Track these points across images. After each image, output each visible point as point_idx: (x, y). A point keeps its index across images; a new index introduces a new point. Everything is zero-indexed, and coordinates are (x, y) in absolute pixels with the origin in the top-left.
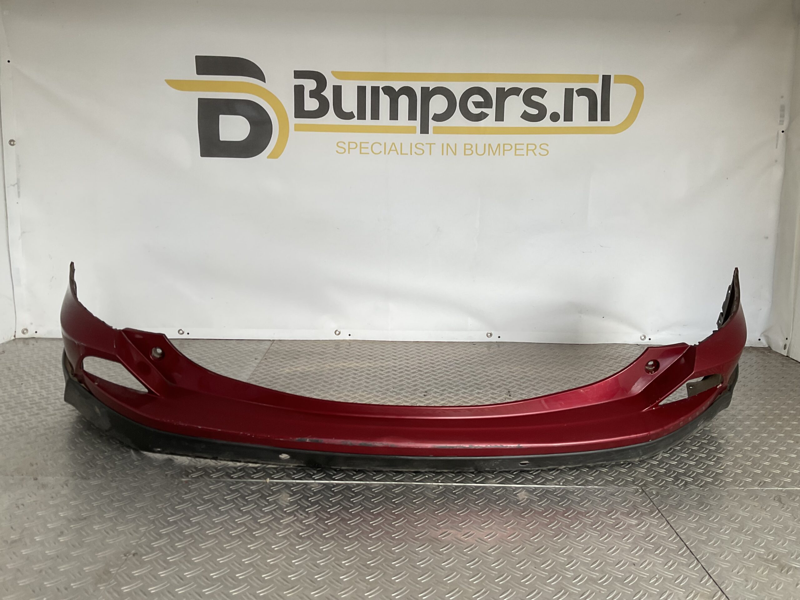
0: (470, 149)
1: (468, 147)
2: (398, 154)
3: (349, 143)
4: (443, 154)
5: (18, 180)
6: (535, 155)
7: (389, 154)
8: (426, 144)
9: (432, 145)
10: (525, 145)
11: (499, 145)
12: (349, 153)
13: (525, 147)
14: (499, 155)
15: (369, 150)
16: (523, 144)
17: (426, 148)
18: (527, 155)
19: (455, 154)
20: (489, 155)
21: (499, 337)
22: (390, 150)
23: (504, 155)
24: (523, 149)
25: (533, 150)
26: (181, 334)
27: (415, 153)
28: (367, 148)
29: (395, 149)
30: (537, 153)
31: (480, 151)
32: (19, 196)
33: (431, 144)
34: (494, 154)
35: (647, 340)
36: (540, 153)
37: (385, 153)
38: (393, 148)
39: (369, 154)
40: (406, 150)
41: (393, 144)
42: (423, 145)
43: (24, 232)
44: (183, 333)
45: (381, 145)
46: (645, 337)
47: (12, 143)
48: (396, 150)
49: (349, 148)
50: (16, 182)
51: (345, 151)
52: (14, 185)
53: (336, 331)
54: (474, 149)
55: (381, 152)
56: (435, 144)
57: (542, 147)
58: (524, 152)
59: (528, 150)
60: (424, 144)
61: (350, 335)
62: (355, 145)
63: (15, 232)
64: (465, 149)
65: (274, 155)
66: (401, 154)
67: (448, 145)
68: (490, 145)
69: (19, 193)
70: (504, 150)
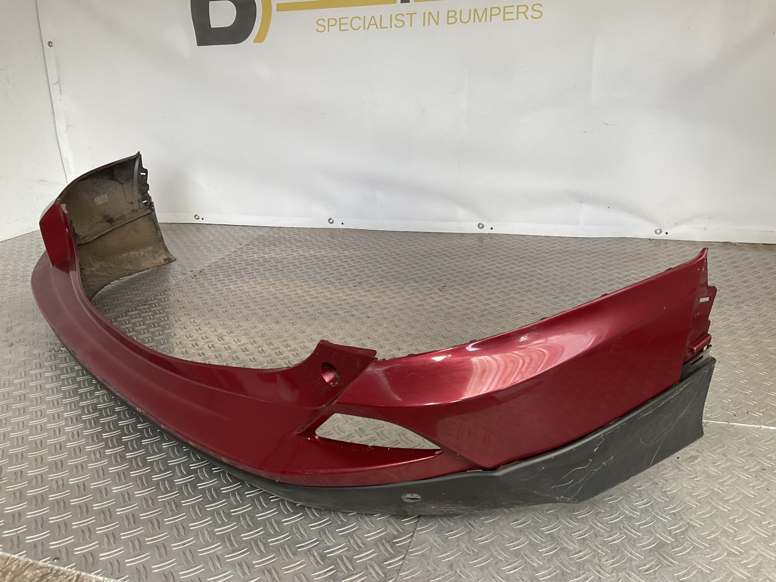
0: (454, 17)
1: (451, 14)
2: (377, 28)
3: (329, 19)
4: (424, 25)
5: (59, 78)
6: (527, 18)
7: (368, 29)
8: (407, 14)
9: (413, 15)
10: (516, 7)
11: (486, 9)
12: (329, 31)
13: (514, 10)
14: (486, 21)
15: (348, 27)
16: (513, 6)
17: (407, 19)
18: (517, 19)
19: (437, 24)
20: (474, 22)
21: (492, 229)
22: (370, 24)
23: (491, 21)
24: (512, 13)
25: (524, 13)
26: (197, 219)
27: (395, 25)
28: (347, 24)
29: (374, 23)
30: (529, 17)
31: (465, 18)
32: (61, 93)
33: (411, 14)
34: (480, 21)
35: (663, 234)
36: (532, 16)
37: (364, 29)
38: (373, 22)
39: (348, 30)
40: (386, 22)
41: (373, 17)
42: (403, 16)
43: (69, 126)
44: (198, 219)
45: (360, 19)
46: (661, 231)
47: (50, 44)
48: (376, 24)
49: (329, 26)
50: (57, 80)
51: (325, 29)
52: (56, 84)
53: (330, 219)
54: (458, 16)
55: (360, 27)
56: (416, 13)
57: (535, 8)
58: (514, 16)
59: (518, 13)
60: (405, 14)
61: (343, 224)
62: (334, 21)
63: (61, 126)
64: (448, 17)
65: (260, 39)
66: (381, 28)
67: (430, 13)
68: (475, 10)
69: (61, 90)
70: (491, 15)
